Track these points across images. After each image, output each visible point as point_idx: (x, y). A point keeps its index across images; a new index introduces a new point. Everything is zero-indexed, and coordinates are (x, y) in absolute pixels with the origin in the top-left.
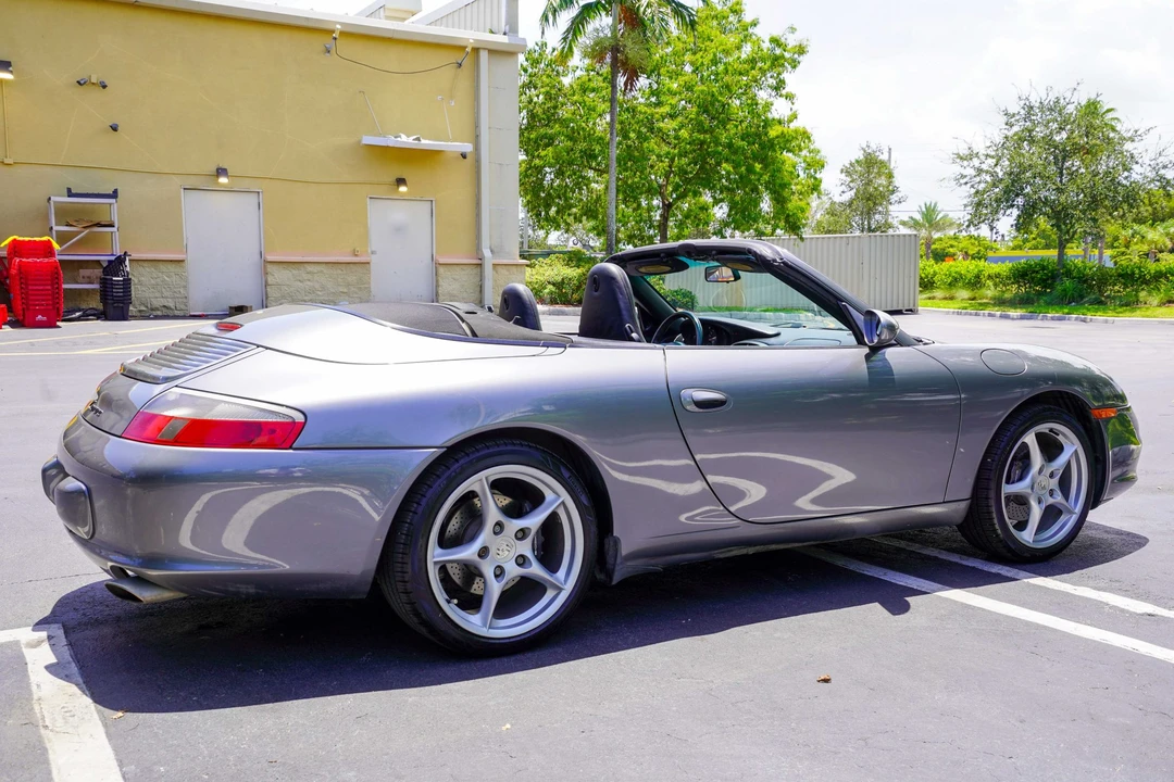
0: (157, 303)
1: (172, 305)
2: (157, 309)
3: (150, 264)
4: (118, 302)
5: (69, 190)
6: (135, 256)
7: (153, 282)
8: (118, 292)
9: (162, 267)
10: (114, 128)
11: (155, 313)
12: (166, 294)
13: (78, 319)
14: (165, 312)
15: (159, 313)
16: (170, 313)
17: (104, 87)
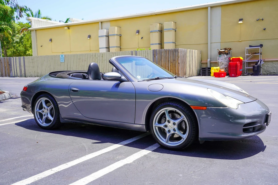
0: (272, 71)
1: (276, 72)
2: (272, 73)
3: (271, 62)
4: (256, 71)
5: (250, 46)
6: (266, 60)
7: (271, 66)
8: (256, 69)
9: (274, 62)
10: (265, 29)
11: (271, 74)
12: (274, 69)
13: (246, 75)
14: (274, 74)
15: (272, 74)
16: (275, 74)
17: (263, 20)
